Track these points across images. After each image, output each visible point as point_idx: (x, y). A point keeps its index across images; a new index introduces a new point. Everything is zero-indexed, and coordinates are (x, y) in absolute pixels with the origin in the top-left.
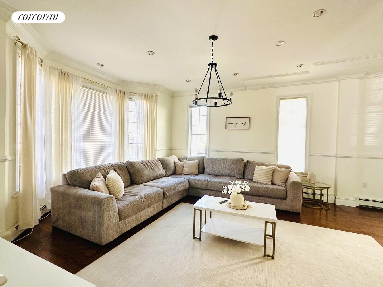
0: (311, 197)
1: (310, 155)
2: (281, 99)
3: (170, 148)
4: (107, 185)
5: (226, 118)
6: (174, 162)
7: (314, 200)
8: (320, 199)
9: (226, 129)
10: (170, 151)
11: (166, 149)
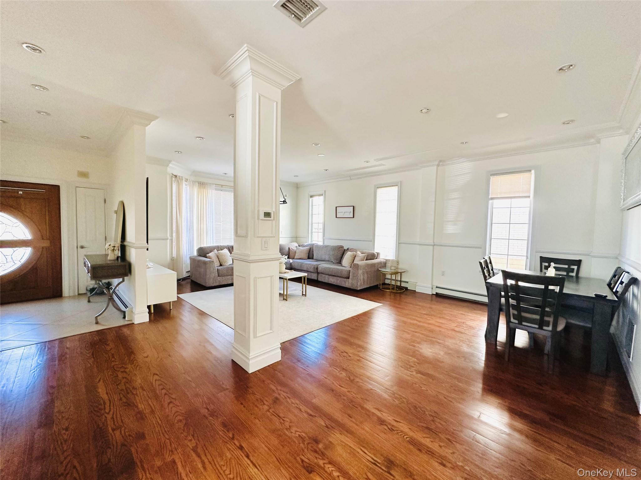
0: (398, 284)
1: (399, 243)
2: (378, 188)
3: (295, 236)
4: (218, 257)
5: (336, 207)
6: (289, 248)
7: (401, 287)
8: (399, 285)
9: (336, 217)
10: (295, 238)
11: (289, 236)
